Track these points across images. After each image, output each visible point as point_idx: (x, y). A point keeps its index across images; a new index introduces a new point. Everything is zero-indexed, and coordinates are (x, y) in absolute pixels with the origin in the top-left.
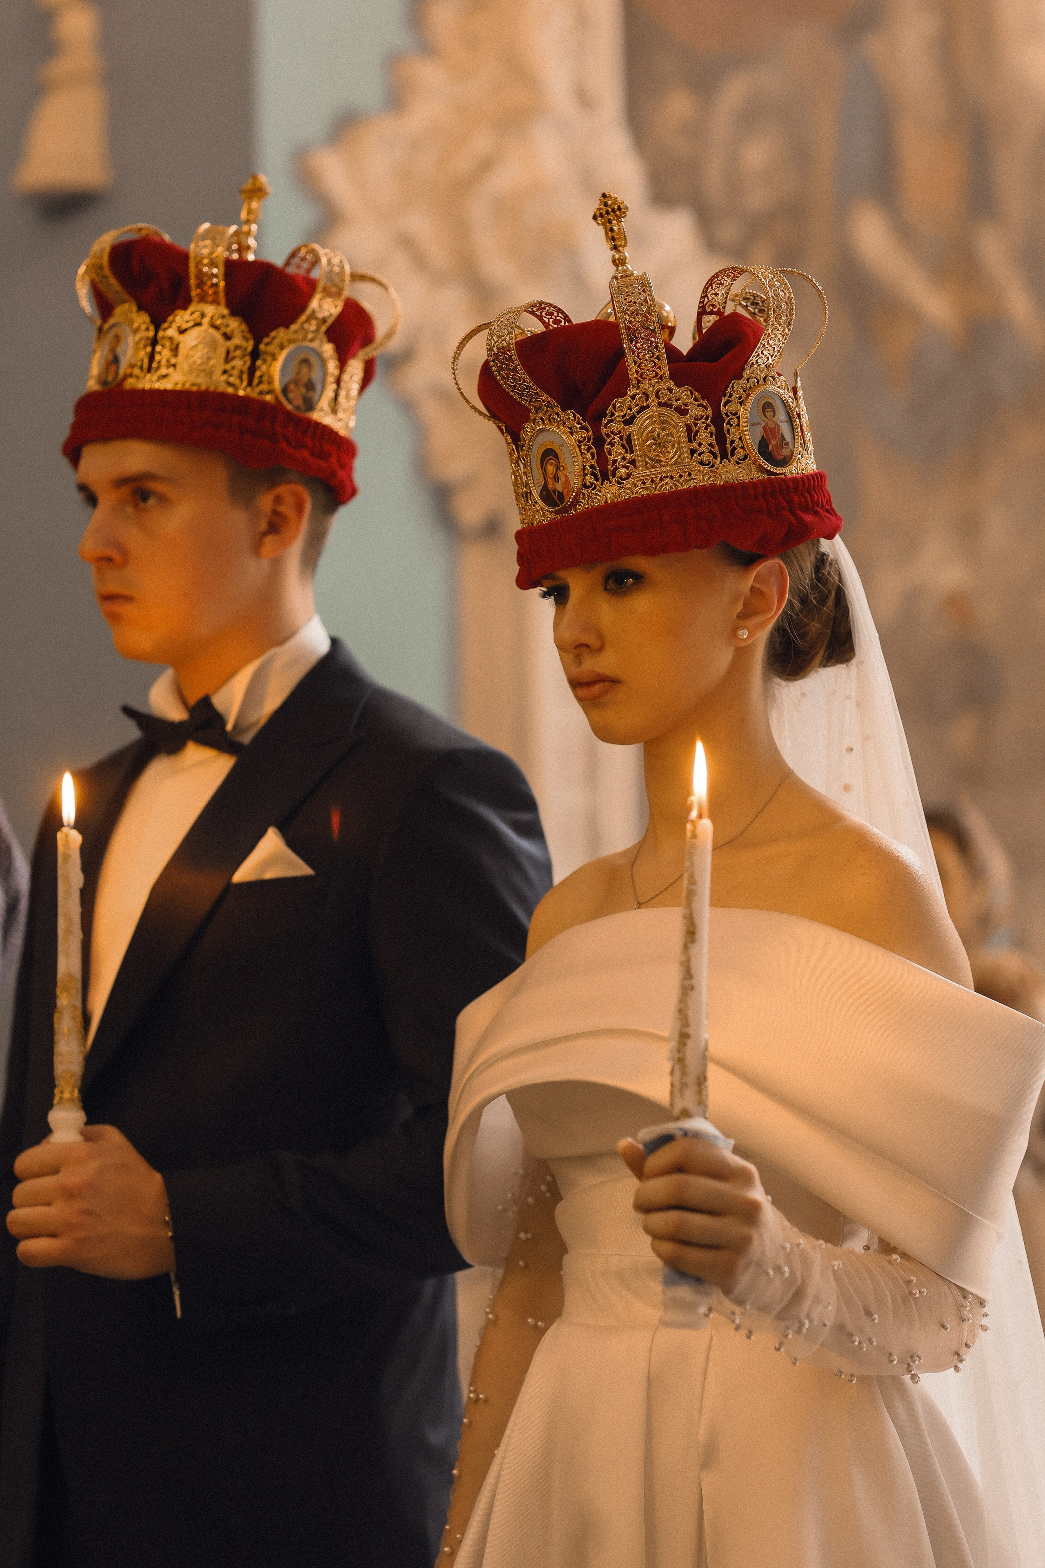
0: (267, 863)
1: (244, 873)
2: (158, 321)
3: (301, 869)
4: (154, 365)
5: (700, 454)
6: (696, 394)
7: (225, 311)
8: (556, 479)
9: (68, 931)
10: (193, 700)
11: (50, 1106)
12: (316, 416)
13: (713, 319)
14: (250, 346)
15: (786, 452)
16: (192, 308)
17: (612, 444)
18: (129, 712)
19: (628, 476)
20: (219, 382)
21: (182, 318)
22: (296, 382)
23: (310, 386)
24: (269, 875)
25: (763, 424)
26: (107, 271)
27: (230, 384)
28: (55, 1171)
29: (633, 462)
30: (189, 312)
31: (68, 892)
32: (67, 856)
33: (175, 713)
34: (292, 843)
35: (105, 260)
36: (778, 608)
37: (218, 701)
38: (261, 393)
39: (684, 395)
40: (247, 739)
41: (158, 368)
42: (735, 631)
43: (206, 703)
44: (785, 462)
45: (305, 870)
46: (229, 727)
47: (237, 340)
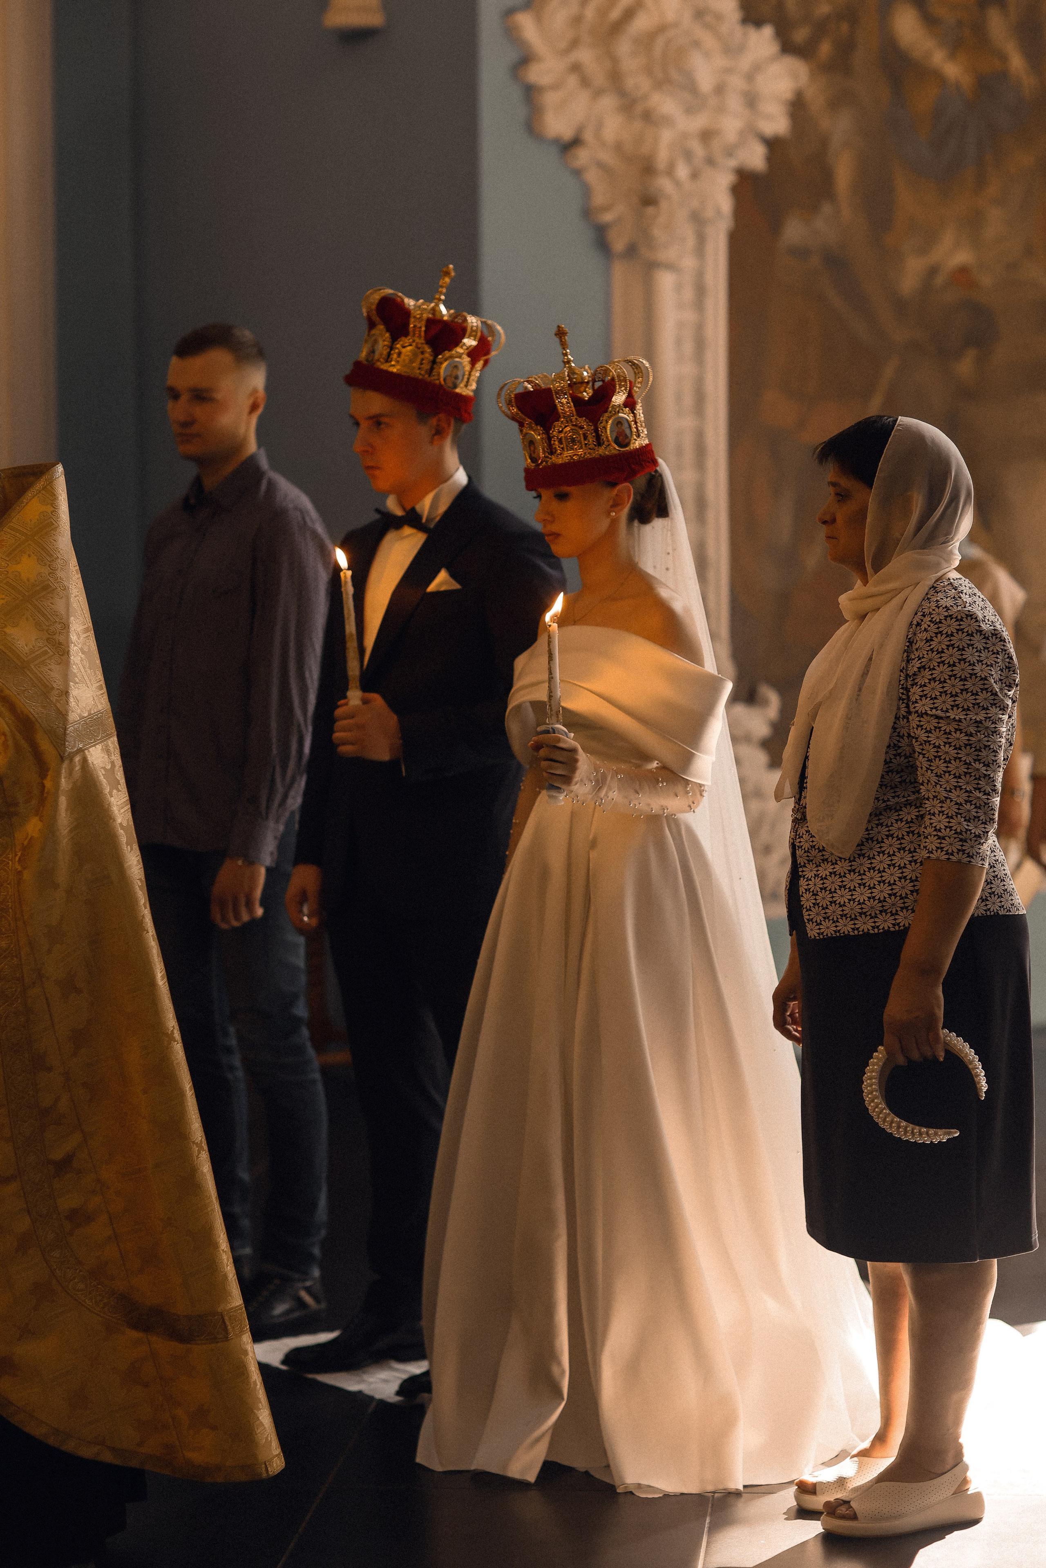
0: (441, 584)
1: (432, 588)
2: (394, 339)
3: (456, 586)
4: (389, 360)
5: (589, 445)
6: (587, 420)
7: (423, 341)
8: (534, 453)
9: (349, 615)
10: (408, 507)
11: (347, 689)
12: (458, 390)
13: (600, 383)
14: (431, 358)
15: (627, 441)
16: (409, 337)
17: (554, 441)
18: (378, 511)
19: (561, 454)
20: (417, 373)
21: (406, 341)
22: (451, 376)
23: (456, 378)
24: (443, 589)
25: (616, 431)
26: (374, 312)
27: (420, 374)
28: (353, 717)
29: (562, 448)
30: (408, 338)
31: (348, 598)
32: (346, 582)
33: (399, 513)
34: (453, 575)
35: (374, 307)
36: (628, 502)
37: (418, 508)
38: (434, 380)
39: (582, 422)
40: (432, 526)
41: (391, 361)
42: (609, 513)
43: (413, 510)
44: (628, 444)
45: (457, 586)
46: (424, 520)
47: (427, 355)
